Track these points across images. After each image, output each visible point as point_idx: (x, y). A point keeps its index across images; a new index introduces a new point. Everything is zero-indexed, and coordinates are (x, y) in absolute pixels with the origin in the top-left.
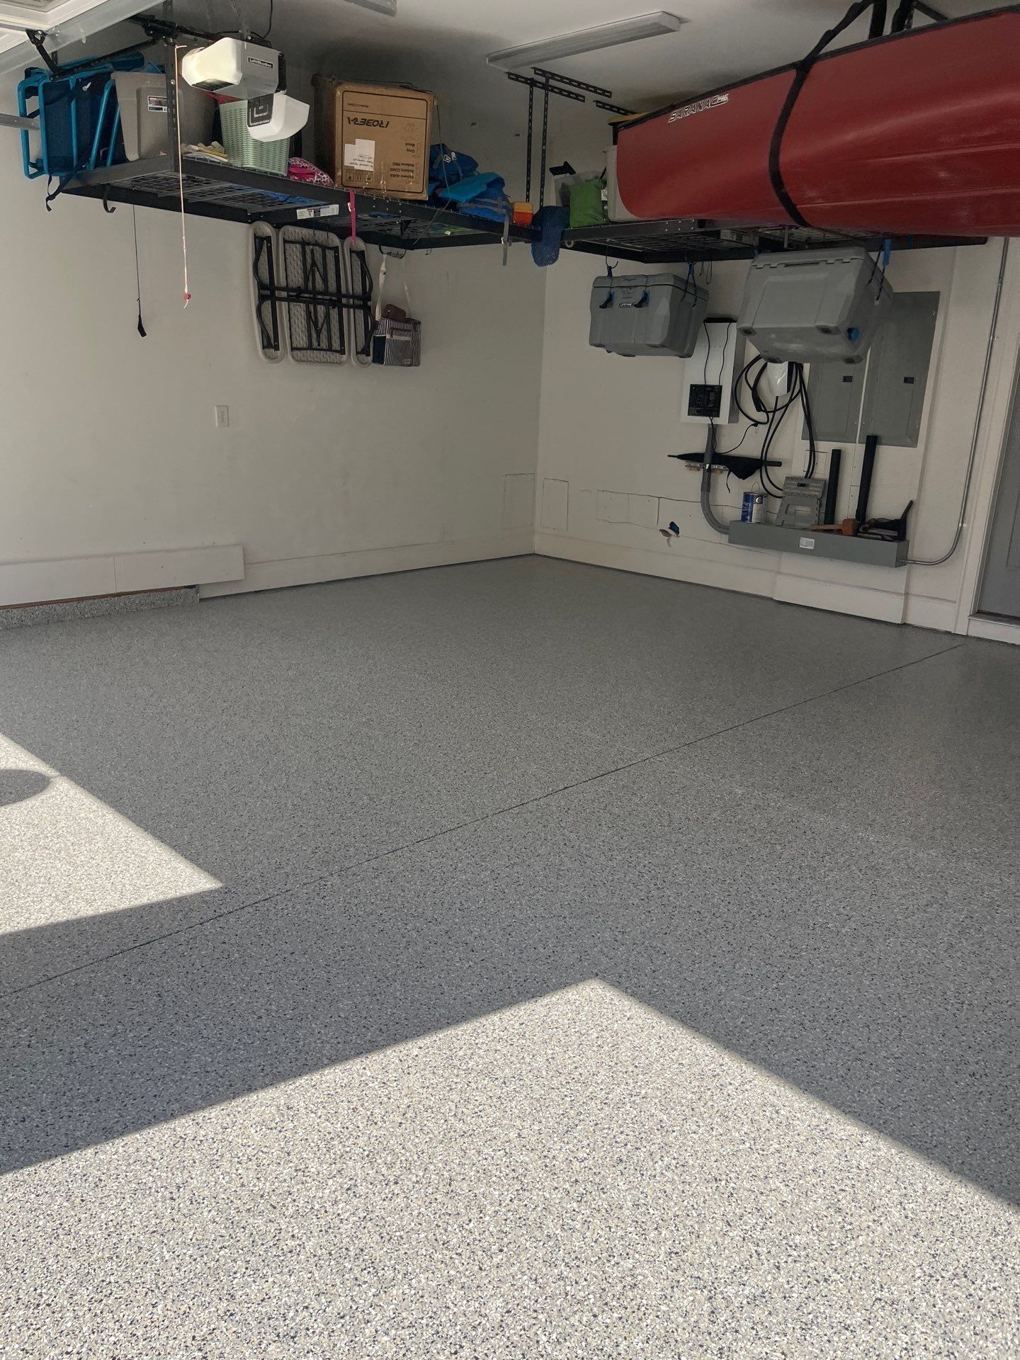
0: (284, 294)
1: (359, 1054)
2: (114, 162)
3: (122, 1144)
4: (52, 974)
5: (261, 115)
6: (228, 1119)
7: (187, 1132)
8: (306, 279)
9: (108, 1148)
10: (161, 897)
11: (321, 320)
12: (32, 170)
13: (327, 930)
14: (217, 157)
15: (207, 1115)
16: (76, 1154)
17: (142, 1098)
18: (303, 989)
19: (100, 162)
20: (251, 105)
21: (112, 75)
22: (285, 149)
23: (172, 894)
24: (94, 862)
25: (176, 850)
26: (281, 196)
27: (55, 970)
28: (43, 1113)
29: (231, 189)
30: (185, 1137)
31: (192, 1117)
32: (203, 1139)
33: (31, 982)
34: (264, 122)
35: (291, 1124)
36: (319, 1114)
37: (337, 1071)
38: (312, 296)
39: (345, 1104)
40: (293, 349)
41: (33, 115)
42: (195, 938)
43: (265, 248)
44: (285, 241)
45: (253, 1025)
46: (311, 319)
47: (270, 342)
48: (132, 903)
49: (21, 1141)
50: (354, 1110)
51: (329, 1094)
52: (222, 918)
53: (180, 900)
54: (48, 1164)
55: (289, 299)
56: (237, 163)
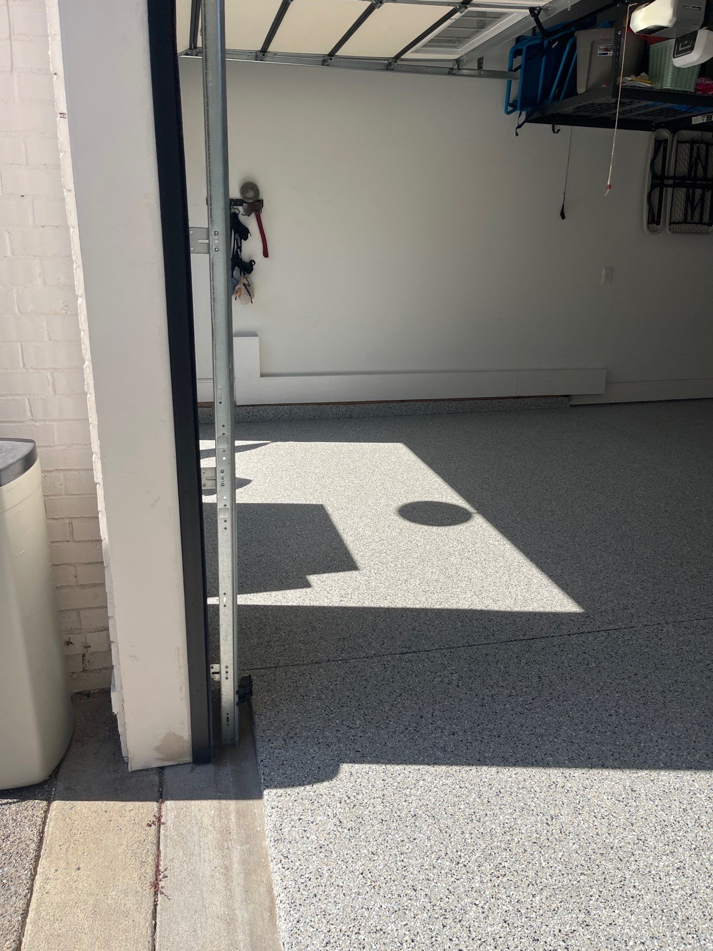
0: (671, 182)
1: (689, 768)
2: (566, 96)
3: (514, 772)
4: (471, 643)
5: (685, 48)
6: (587, 781)
7: (558, 780)
8: (690, 170)
9: (505, 771)
10: (541, 610)
11: (696, 200)
12: (510, 109)
13: (663, 664)
14: (643, 84)
15: (572, 773)
16: (485, 768)
17: (528, 745)
18: (644, 704)
19: (556, 98)
20: (678, 41)
21: (575, 34)
22: (696, 72)
23: (548, 609)
24: (498, 575)
25: (552, 579)
26: (683, 108)
27: (474, 640)
28: (466, 733)
29: (646, 107)
30: (556, 783)
31: (562, 771)
32: (569, 789)
33: (460, 644)
34: (687, 53)
35: (634, 803)
36: (656, 804)
37: (670, 775)
38: (692, 182)
39: (677, 803)
40: (671, 223)
41: (516, 70)
42: (565, 644)
43: (662, 149)
44: (678, 142)
45: (605, 719)
46: (689, 200)
47: (654, 219)
48: (522, 609)
49: (452, 747)
50: (685, 810)
51: (665, 791)
52: (583, 635)
53: (556, 615)
54: (468, 768)
55: (673, 186)
56: (657, 86)
